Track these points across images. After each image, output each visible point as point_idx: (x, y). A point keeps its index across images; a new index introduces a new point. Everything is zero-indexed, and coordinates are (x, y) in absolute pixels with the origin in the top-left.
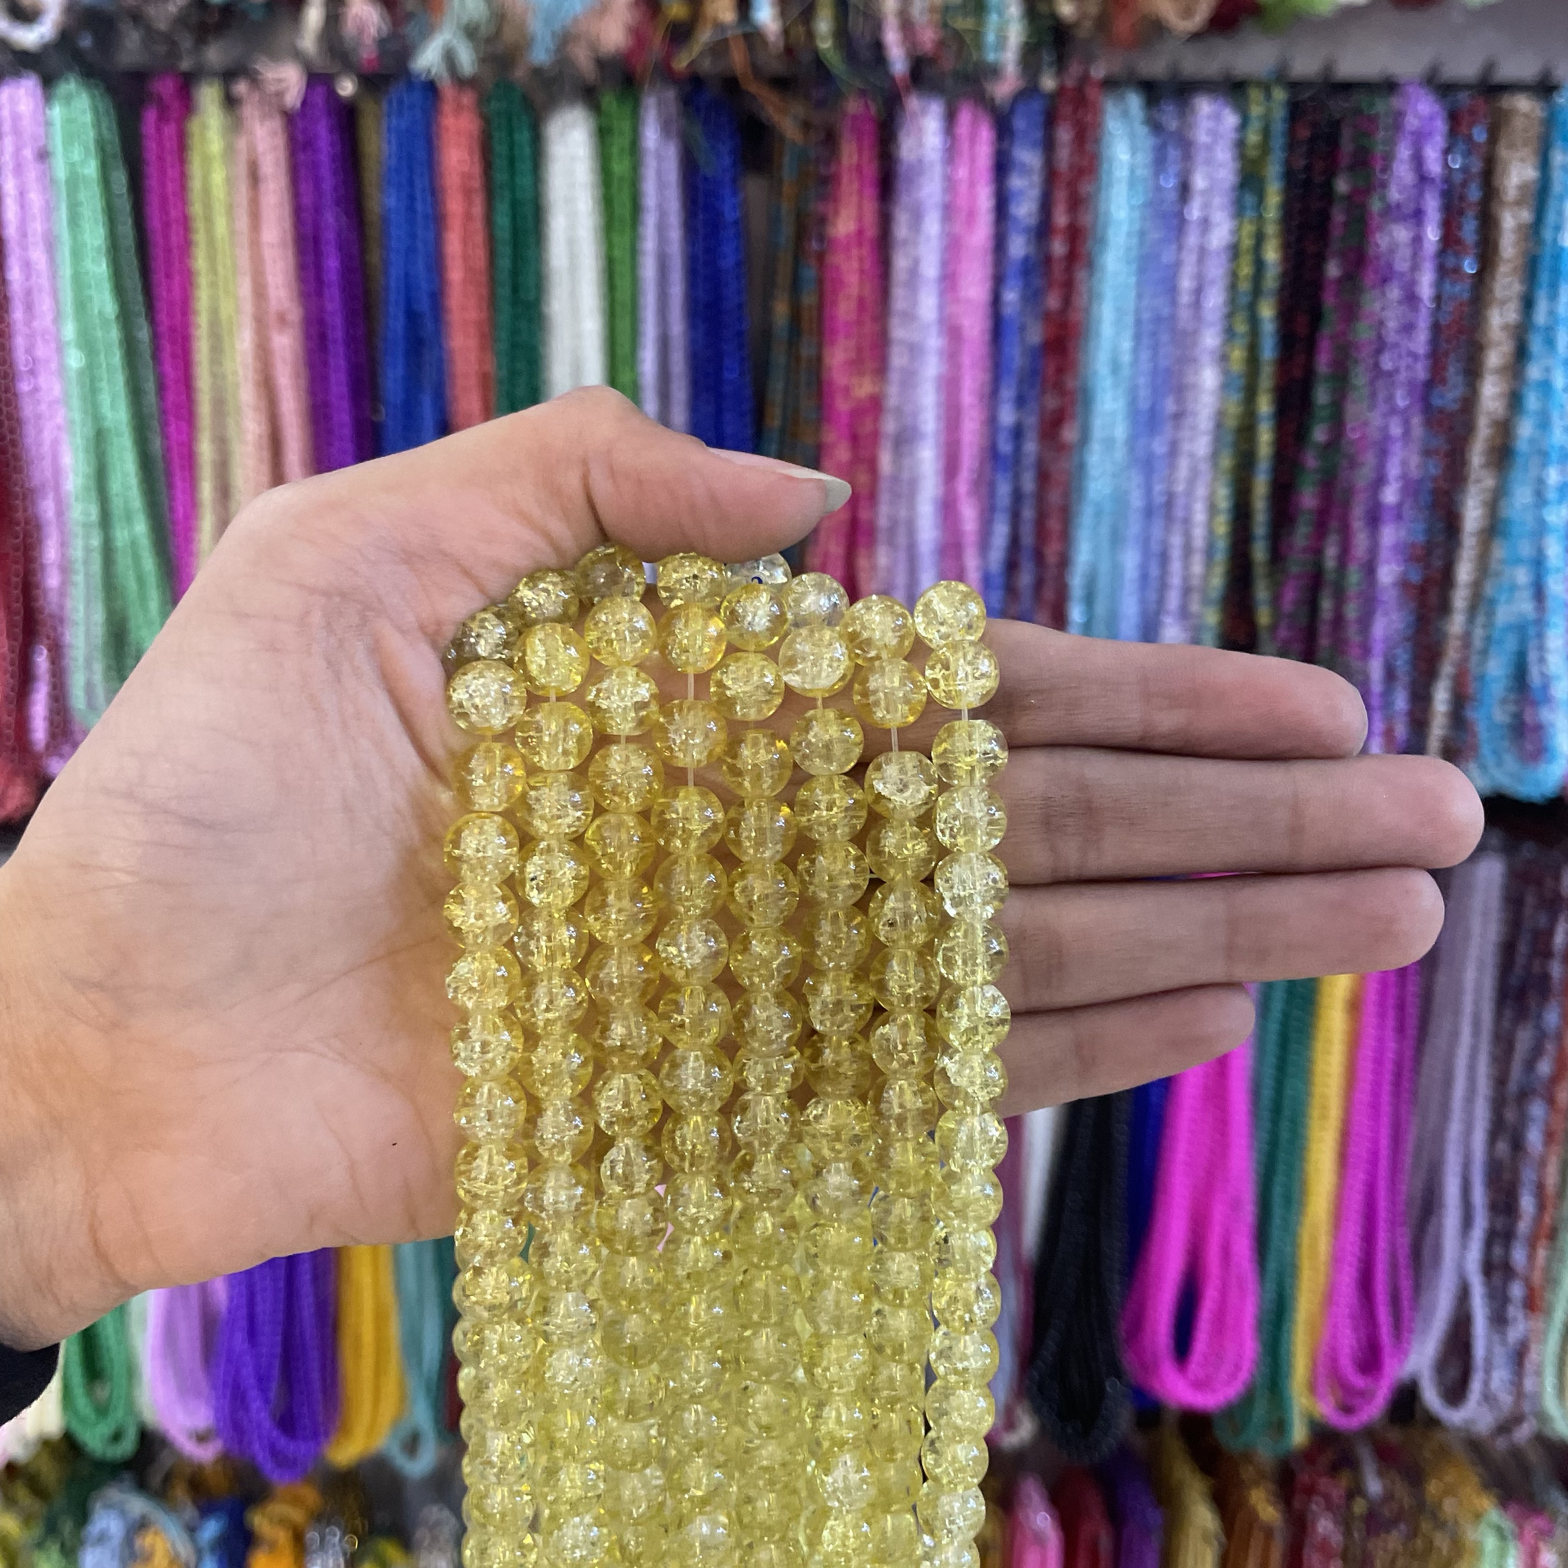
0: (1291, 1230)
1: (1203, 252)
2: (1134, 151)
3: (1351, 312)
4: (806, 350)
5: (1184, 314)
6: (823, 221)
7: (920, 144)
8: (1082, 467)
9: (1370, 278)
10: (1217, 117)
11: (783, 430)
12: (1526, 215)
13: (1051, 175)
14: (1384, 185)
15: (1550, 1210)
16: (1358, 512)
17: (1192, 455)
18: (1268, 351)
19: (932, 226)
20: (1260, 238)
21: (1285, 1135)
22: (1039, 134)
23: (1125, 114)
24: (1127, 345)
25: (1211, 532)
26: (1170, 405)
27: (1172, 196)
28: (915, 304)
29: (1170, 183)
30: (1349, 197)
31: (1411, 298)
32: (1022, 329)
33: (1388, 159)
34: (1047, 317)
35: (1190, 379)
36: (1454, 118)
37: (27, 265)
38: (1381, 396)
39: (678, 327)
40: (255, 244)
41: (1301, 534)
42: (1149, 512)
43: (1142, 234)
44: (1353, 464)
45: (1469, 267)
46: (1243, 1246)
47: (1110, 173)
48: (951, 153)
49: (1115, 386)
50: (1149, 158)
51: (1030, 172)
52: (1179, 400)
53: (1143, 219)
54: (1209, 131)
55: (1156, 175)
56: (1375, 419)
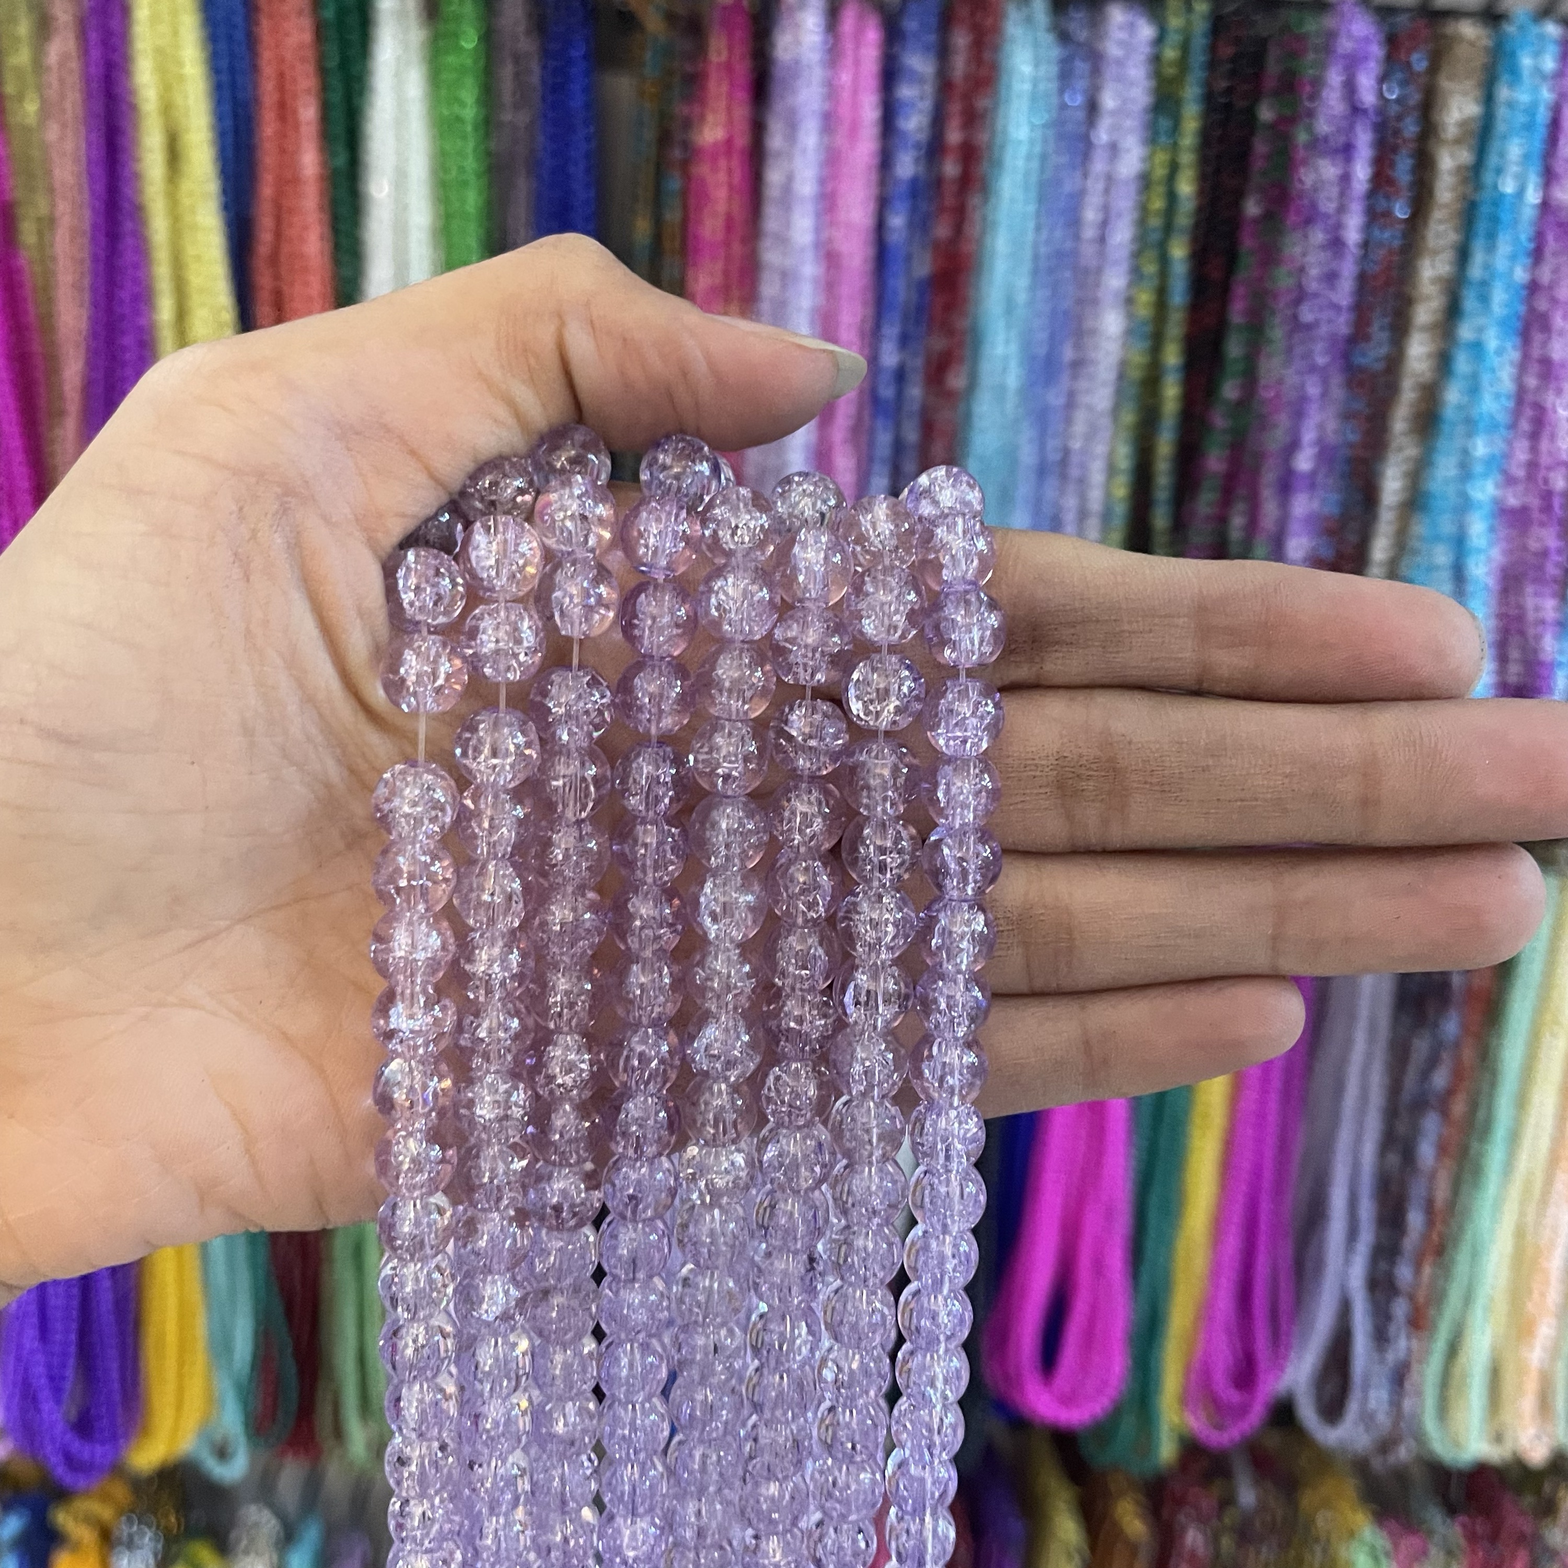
0: (1168, 1242)
1: (1110, 179)
2: (1037, 62)
3: (1270, 256)
4: (668, 271)
5: (1088, 251)
6: (687, 124)
7: (798, 43)
8: (967, 418)
9: (1292, 217)
10: (1131, 27)
12: (1465, 156)
13: (945, 86)
14: (1311, 114)
15: (1439, 1226)
16: (1269, 476)
17: (1090, 408)
18: (1179, 296)
19: (810, 137)
20: (1174, 168)
21: (1164, 1143)
22: (932, 38)
23: (1029, 20)
24: (1022, 282)
25: (1108, 495)
26: (1068, 353)
27: (1081, 115)
28: (788, 225)
29: (1077, 100)
30: (1273, 126)
31: (1336, 244)
32: (909, 258)
33: (1318, 83)
34: (937, 246)
35: (1088, 324)
36: (1393, 42)
38: (1299, 350)
41: (1206, 501)
42: (1042, 471)
43: (1044, 157)
44: (1264, 424)
45: (1401, 211)
46: (1116, 1259)
47: (1009, 87)
48: (833, 54)
49: (1008, 327)
50: (1054, 70)
51: (921, 80)
52: (1078, 346)
53: (1045, 141)
54: (1121, 44)
55: (1061, 91)
56: (1290, 377)
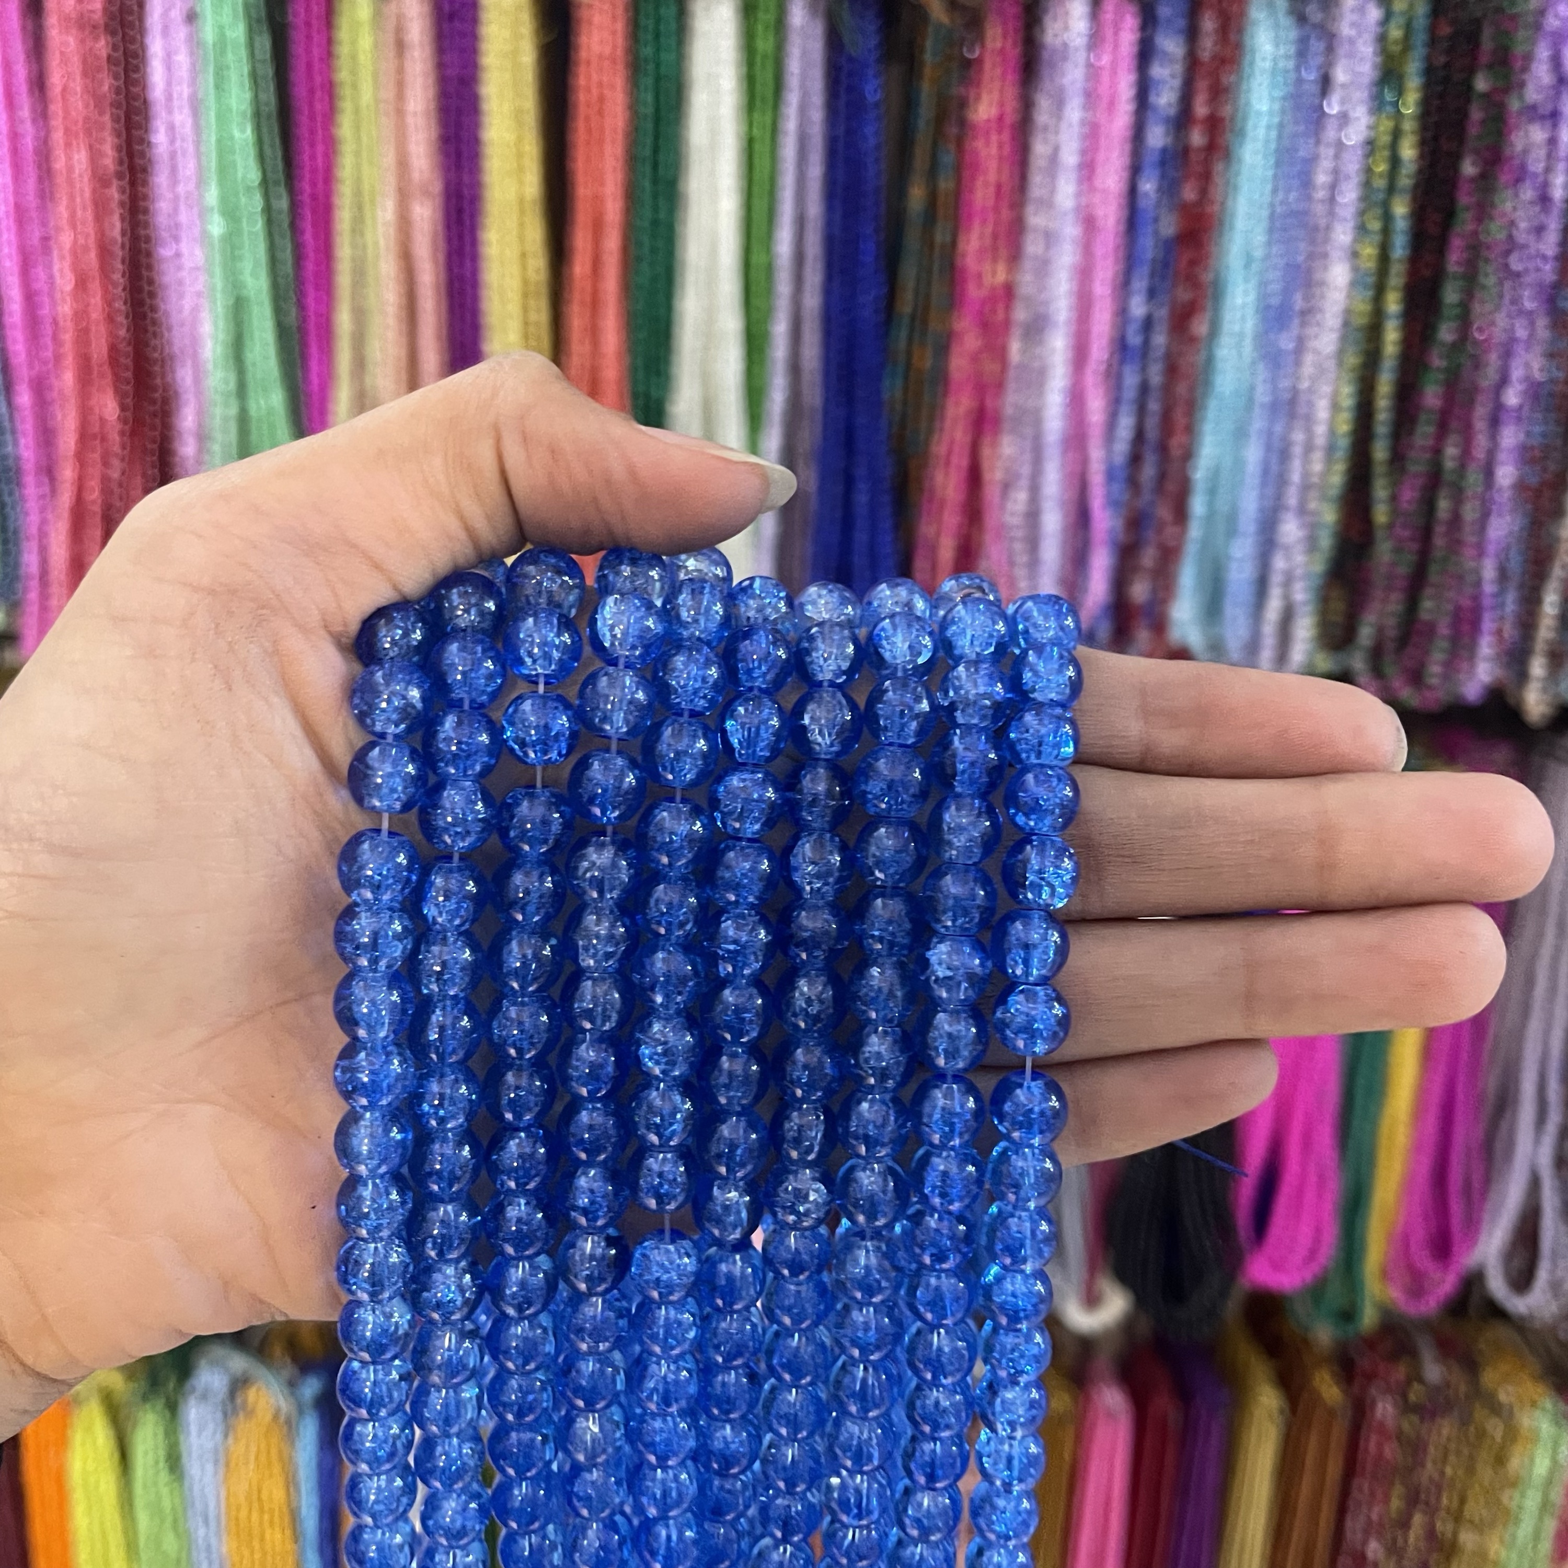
0: (1373, 1119)
1: (1340, 146)
2: (1277, 42)
3: (1483, 211)
4: (941, 236)
5: (1319, 209)
6: (963, 104)
7: (1066, 28)
8: (1210, 360)
9: (1504, 178)
10: (1361, 11)
11: (913, 318)
13: (1192, 63)
14: (1522, 85)
16: (1481, 413)
17: (1317, 352)
18: (1400, 249)
19: (1074, 113)
20: (1397, 134)
22: (1181, 23)
24: (1260, 237)
25: (1332, 432)
26: (1298, 302)
27: (1315, 89)
28: (1053, 191)
29: (1311, 76)
30: (1486, 96)
31: (1544, 199)
32: (1156, 220)
33: (1528, 58)
34: (1183, 209)
35: (1319, 275)
37: (171, 128)
38: (1509, 296)
39: (815, 208)
40: (400, 113)
41: (1424, 433)
42: (1274, 408)
43: (1281, 126)
44: (1477, 364)
46: (1325, 1136)
47: (1252, 64)
48: (1095, 40)
49: (1246, 280)
50: (1292, 50)
51: (1171, 61)
52: (1307, 298)
53: (1283, 112)
54: (1353, 25)
55: (1298, 69)
56: (1501, 320)
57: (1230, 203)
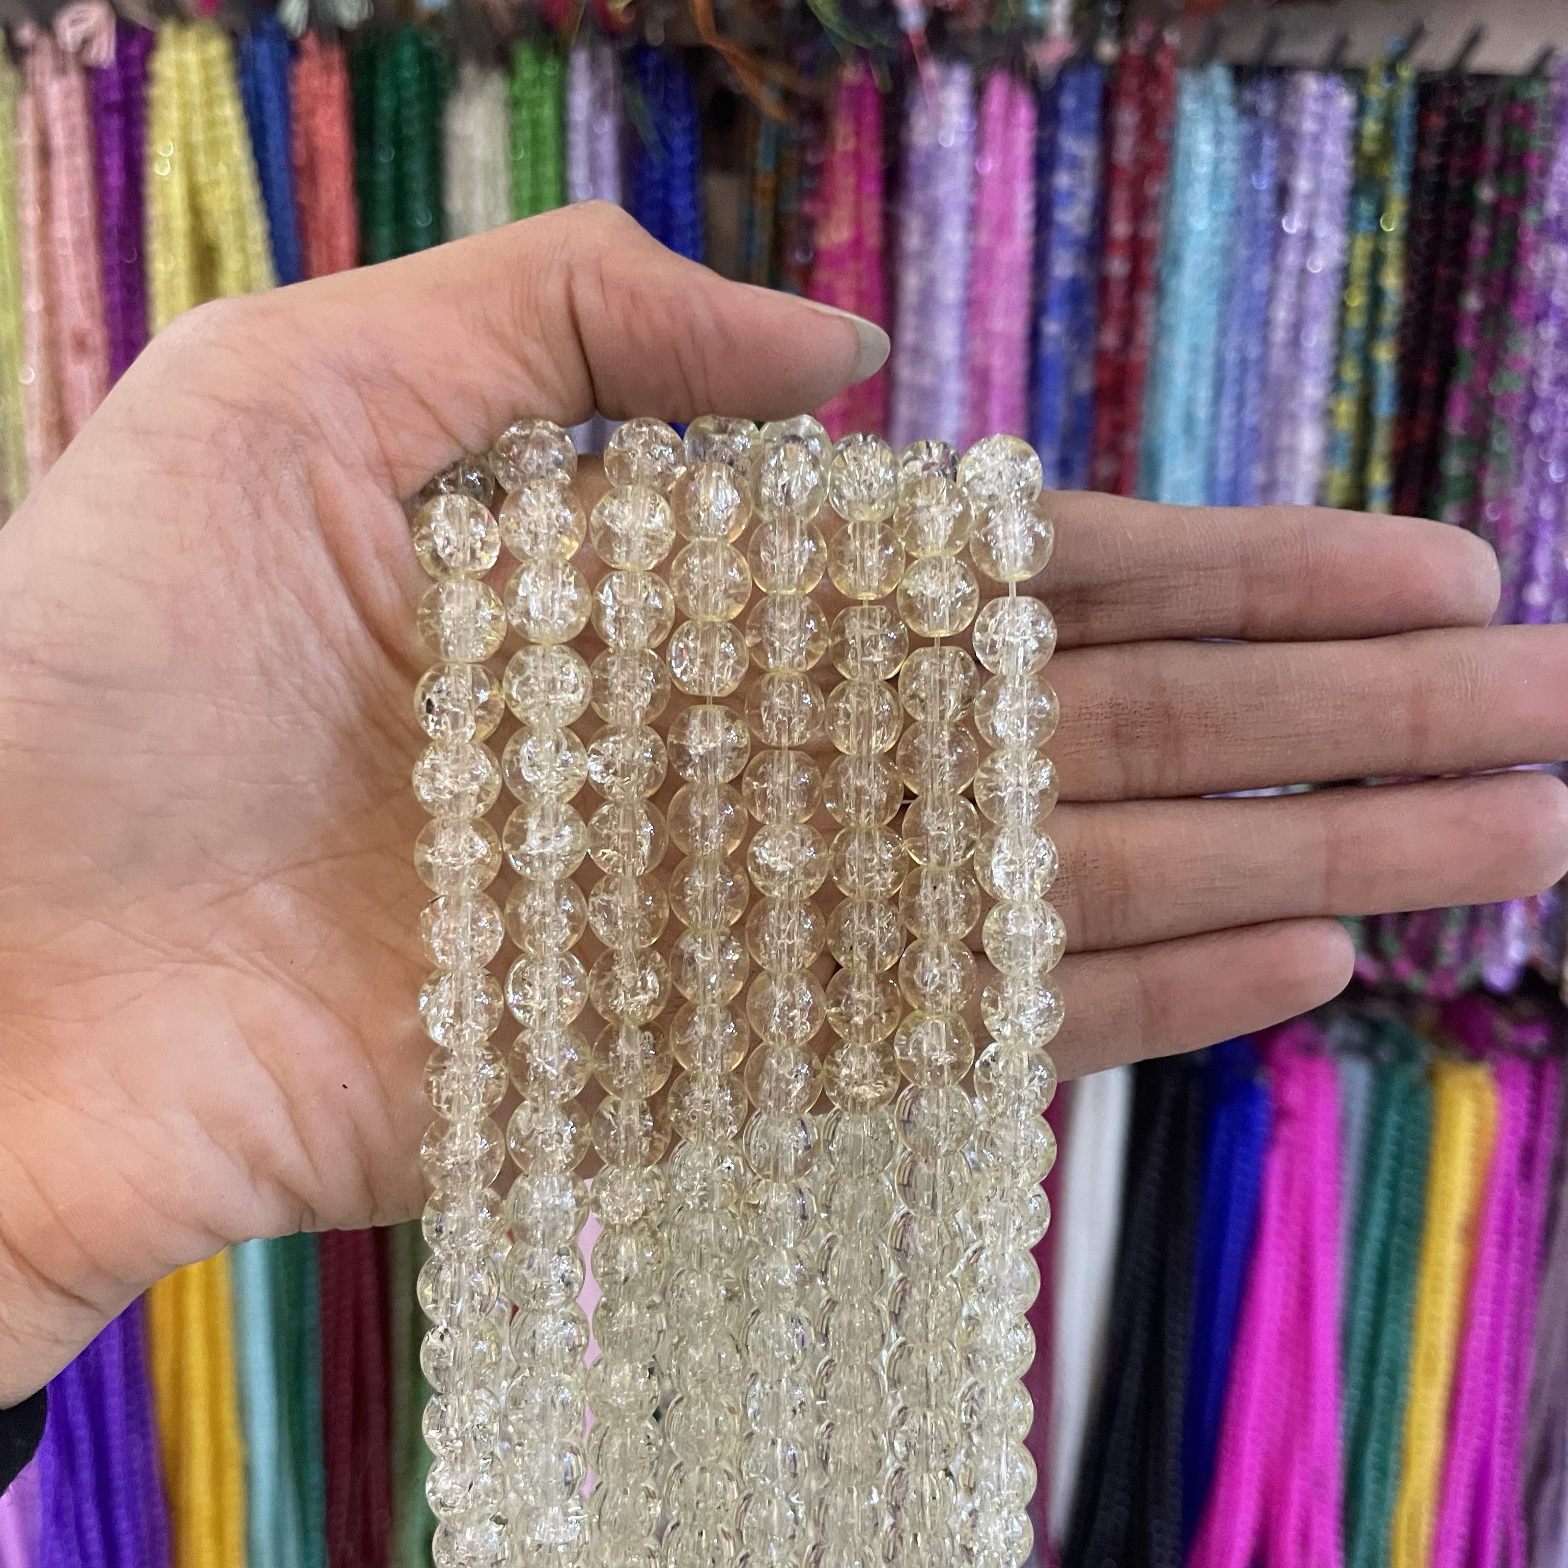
1: (1303, 276)
2: (1218, 139)
3: (1495, 357)
5: (1278, 356)
6: (810, 225)
7: (937, 124)
9: (1518, 311)
10: (1326, 98)
13: (1107, 169)
14: (1541, 193)
18: (1385, 407)
19: (954, 234)
20: (1377, 260)
21: (1380, 1390)
22: (1092, 116)
23: (1205, 94)
24: (1204, 393)
26: (1258, 475)
27: (1266, 201)
28: (929, 336)
29: (1264, 183)
30: (1496, 208)
32: (1070, 372)
33: (1547, 159)
34: (1101, 358)
35: (1284, 439)
38: (1530, 466)
40: (46, 241)
43: (1227, 252)
47: (1187, 169)
48: (978, 138)
49: (1189, 448)
50: (1239, 148)
51: (1080, 166)
52: (1269, 467)
53: (1228, 230)
54: (1316, 117)
55: (1246, 175)
56: (1521, 496)
57: (1163, 349)
